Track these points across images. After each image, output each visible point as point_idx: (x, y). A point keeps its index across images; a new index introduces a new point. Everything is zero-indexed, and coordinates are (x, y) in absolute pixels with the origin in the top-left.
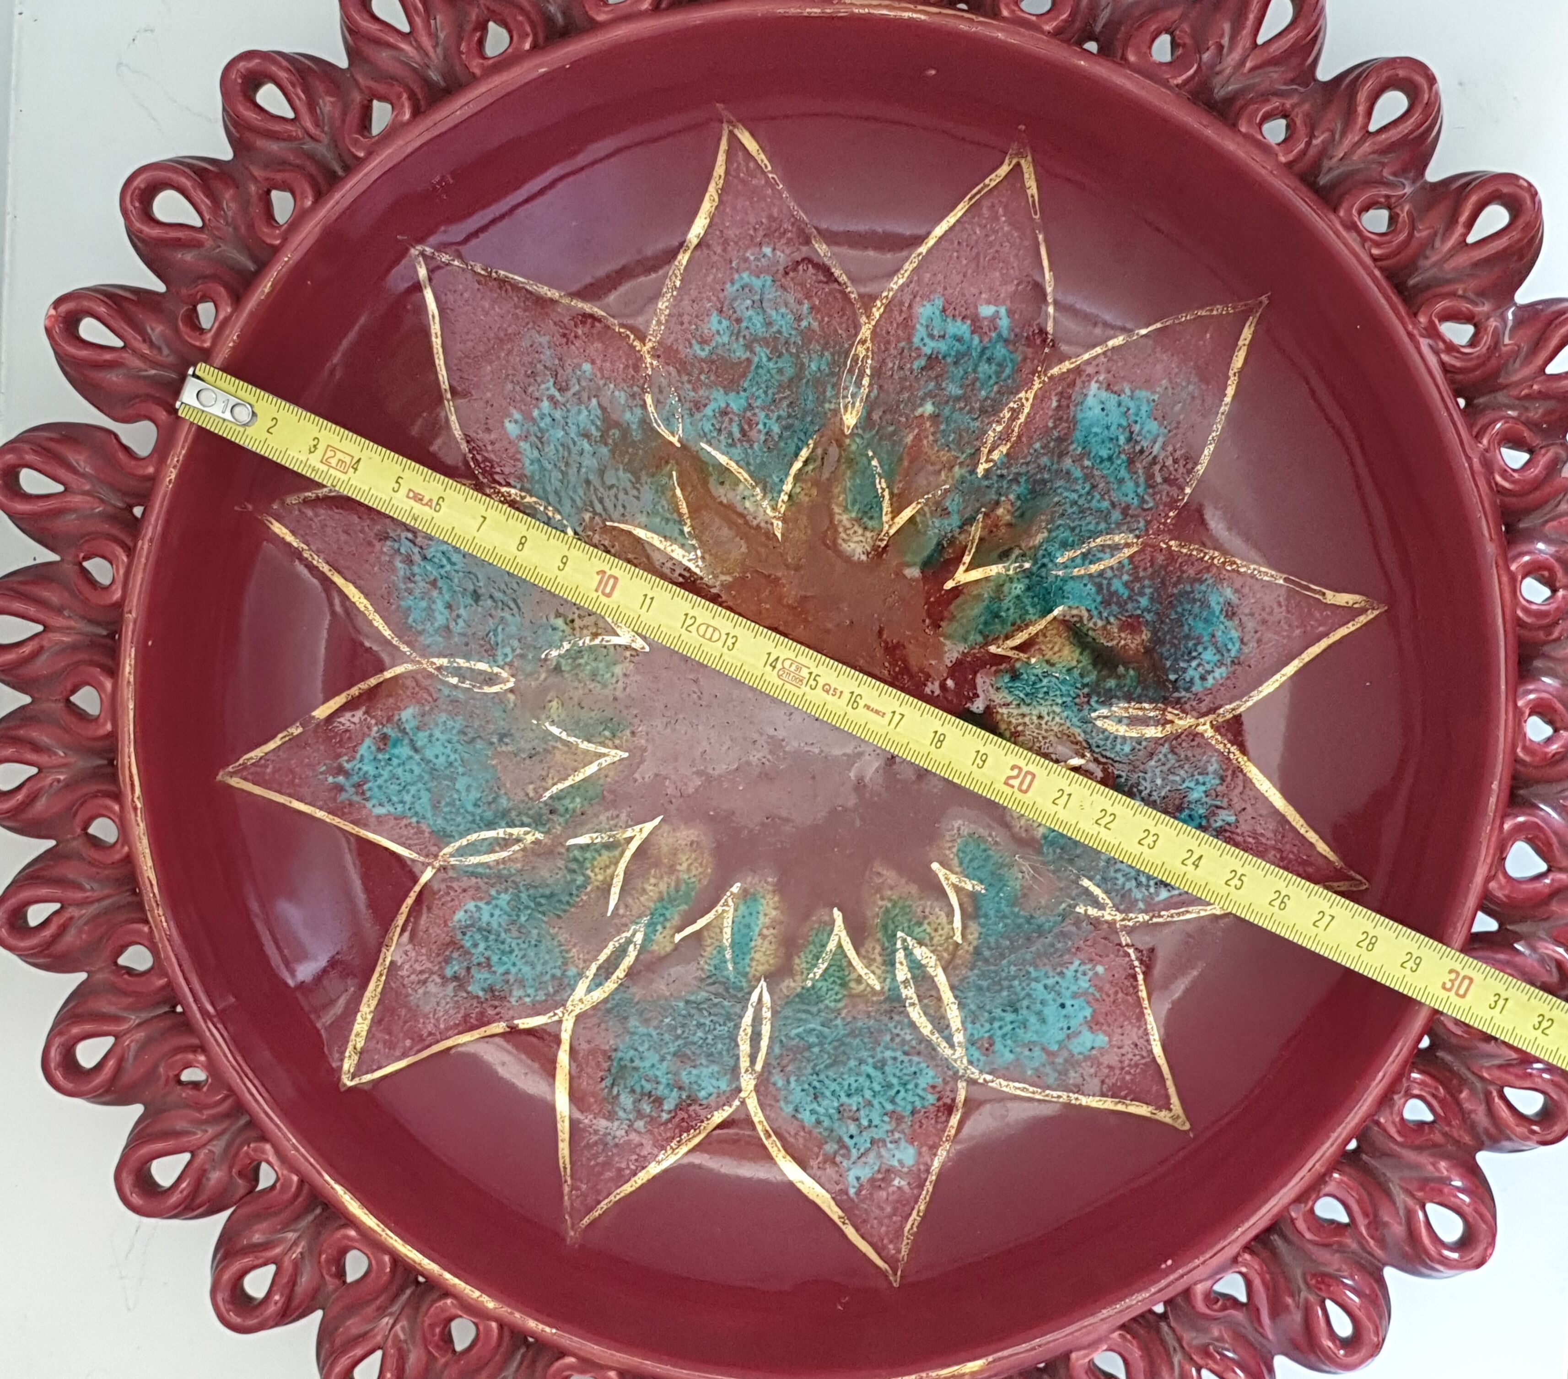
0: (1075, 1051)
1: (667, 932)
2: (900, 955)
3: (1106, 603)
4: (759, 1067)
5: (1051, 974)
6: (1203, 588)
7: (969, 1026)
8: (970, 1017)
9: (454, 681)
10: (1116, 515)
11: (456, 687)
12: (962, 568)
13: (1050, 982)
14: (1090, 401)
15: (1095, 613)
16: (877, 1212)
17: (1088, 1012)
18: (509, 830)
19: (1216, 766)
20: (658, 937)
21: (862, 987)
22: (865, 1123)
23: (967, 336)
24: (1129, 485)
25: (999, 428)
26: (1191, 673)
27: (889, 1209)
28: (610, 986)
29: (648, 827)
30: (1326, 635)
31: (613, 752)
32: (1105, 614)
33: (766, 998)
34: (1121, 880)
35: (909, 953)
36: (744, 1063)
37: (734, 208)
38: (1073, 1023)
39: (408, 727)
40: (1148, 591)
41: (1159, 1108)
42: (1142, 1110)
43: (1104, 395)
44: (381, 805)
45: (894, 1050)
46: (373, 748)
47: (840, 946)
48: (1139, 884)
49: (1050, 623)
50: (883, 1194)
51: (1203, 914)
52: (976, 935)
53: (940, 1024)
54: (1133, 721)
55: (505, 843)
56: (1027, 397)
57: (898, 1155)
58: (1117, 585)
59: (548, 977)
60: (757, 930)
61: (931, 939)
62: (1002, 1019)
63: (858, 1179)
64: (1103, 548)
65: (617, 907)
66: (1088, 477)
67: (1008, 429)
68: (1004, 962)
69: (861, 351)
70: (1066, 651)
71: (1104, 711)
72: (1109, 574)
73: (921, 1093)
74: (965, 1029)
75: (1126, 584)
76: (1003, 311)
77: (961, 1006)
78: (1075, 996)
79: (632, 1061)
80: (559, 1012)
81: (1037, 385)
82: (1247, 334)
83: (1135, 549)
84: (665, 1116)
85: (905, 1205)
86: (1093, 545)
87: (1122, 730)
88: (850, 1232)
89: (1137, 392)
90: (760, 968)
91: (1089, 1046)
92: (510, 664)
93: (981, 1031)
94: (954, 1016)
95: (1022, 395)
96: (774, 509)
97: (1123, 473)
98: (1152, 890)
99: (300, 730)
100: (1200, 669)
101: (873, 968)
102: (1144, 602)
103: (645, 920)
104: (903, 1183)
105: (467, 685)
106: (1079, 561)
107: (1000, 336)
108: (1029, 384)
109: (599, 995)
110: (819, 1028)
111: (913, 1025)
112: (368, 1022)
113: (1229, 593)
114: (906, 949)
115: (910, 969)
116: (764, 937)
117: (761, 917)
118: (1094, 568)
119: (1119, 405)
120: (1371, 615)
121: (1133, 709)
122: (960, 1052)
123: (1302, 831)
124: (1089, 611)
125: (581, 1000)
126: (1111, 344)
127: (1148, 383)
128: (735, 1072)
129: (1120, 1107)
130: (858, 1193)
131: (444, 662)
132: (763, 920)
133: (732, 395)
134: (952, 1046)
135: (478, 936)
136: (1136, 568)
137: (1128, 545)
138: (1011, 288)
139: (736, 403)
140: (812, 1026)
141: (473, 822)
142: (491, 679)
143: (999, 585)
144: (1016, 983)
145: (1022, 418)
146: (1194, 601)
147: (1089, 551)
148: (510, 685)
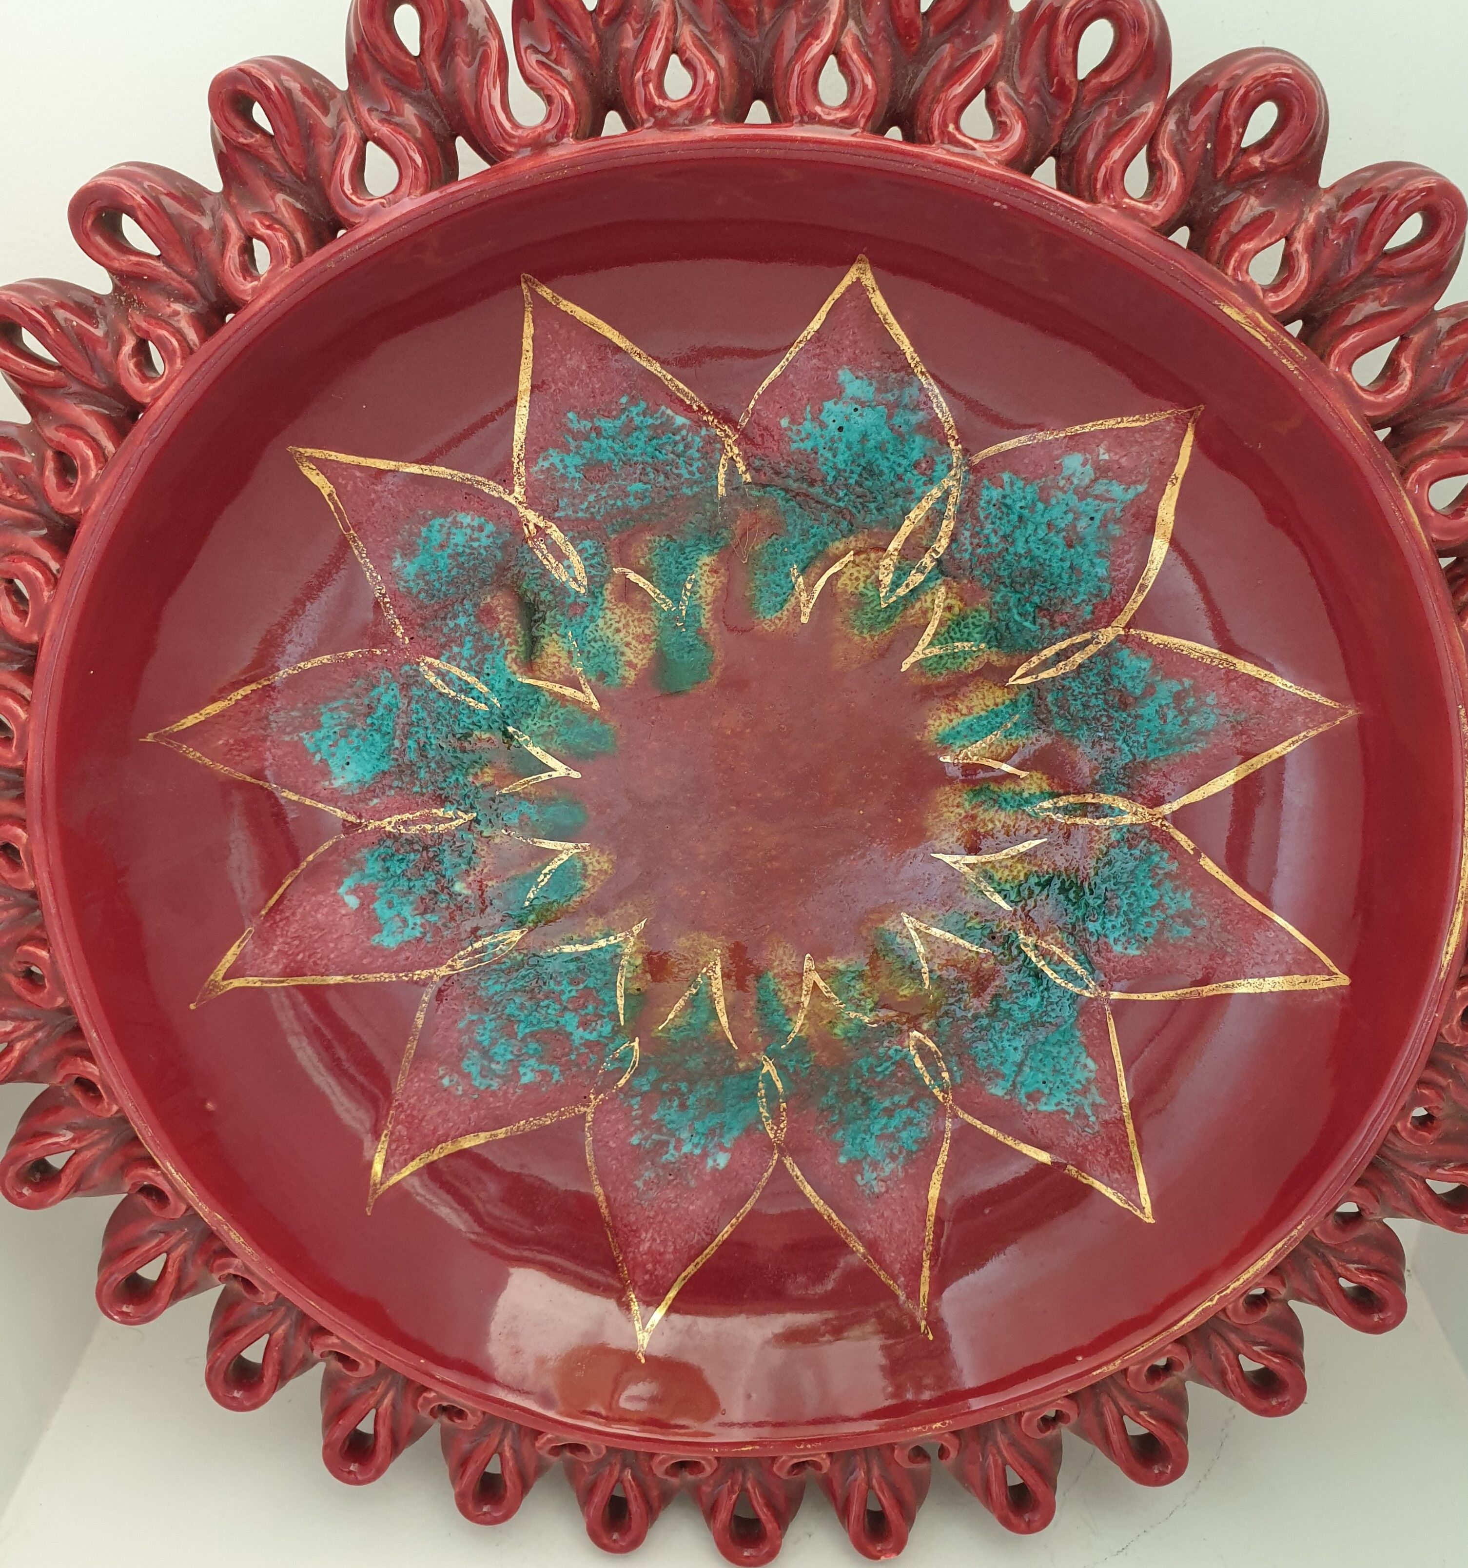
0: (872, 389)
1: (1024, 785)
2: (902, 591)
3: (488, 648)
4: (1088, 636)
5: (821, 460)
6: (411, 584)
7: (918, 492)
8: (909, 496)
9: (945, 1075)
10: (415, 691)
11: (950, 1071)
12: (555, 775)
13: (829, 455)
14: (350, 777)
15: (502, 652)
16: (1145, 457)
17: (829, 405)
18: (1034, 959)
19: (540, 462)
20: (1034, 789)
21: (952, 602)
22: (1071, 516)
23: (383, 900)
24: (385, 700)
25: (429, 827)
26: (485, 542)
27: (1135, 449)
28: (1105, 799)
29: (948, 859)
30: (359, 467)
31: (909, 925)
32: (498, 643)
33: (1020, 672)
34: (697, 464)
35: (895, 585)
36: (1092, 649)
37: (435, 1131)
38: (850, 409)
39: (1008, 1085)
40: (451, 624)
41: (864, 289)
42: (878, 301)
43: (336, 771)
44: (1085, 1066)
45: (987, 537)
46: (1044, 1100)
47: (931, 644)
48: (687, 447)
49: (539, 679)
50: (1123, 461)
51: (669, 377)
52: (837, 543)
53: (935, 518)
54: (561, 557)
55: (1044, 954)
56: (388, 824)
57: (1080, 469)
58: (466, 652)
59: (1137, 852)
60: (967, 719)
61: (867, 577)
62: (892, 469)
63: (1126, 490)
64: (449, 683)
65: (1036, 837)
66: (407, 736)
67: (426, 819)
68: (841, 504)
69: (459, 964)
70: (550, 650)
71: (574, 585)
72: (464, 664)
73: (1008, 490)
74: (924, 492)
75: (461, 645)
76: (342, 890)
77: (906, 512)
78: (823, 426)
79: (1156, 741)
80: (1158, 824)
81: (373, 824)
82: (190, 721)
83: (429, 660)
84: (1187, 682)
85: (1119, 438)
86: (453, 694)
87: (575, 559)
88: (1181, 468)
89: (312, 750)
90: (998, 693)
91: (858, 382)
92: (901, 1043)
93: (914, 479)
94: (917, 514)
95: (389, 828)
96: (626, 939)
97: (380, 711)
98: (684, 432)
99: (1070, 1167)
100: (476, 535)
101: (929, 604)
102: (462, 621)
103: (1028, 809)
104: (1102, 451)
105: (942, 1064)
106: (475, 693)
107: (362, 878)
108: (378, 830)
109: (1121, 803)
110: (1015, 611)
111: (954, 538)
112: (1276, 979)
113: (397, 563)
114: (892, 591)
115: (907, 573)
116: (970, 709)
117: (954, 723)
118: (471, 679)
119: (333, 755)
120: (309, 451)
121: (550, 563)
122: (947, 483)
123: (531, 354)
124: (506, 658)
125: (1135, 814)
126: (295, 798)
127: (298, 748)
128: (1106, 653)
129: (891, 319)
130: (1140, 482)
131: (936, 1091)
132: (957, 719)
133: (569, 1029)
134: (947, 493)
135: (1140, 928)
136: (443, 646)
137: (430, 666)
138: (321, 898)
139: (571, 1021)
140: (1017, 618)
141: (1047, 989)
142: (921, 1047)
143: (544, 739)
144: (852, 481)
145: (406, 816)
146: (427, 583)
147: (461, 691)
148: (916, 1033)
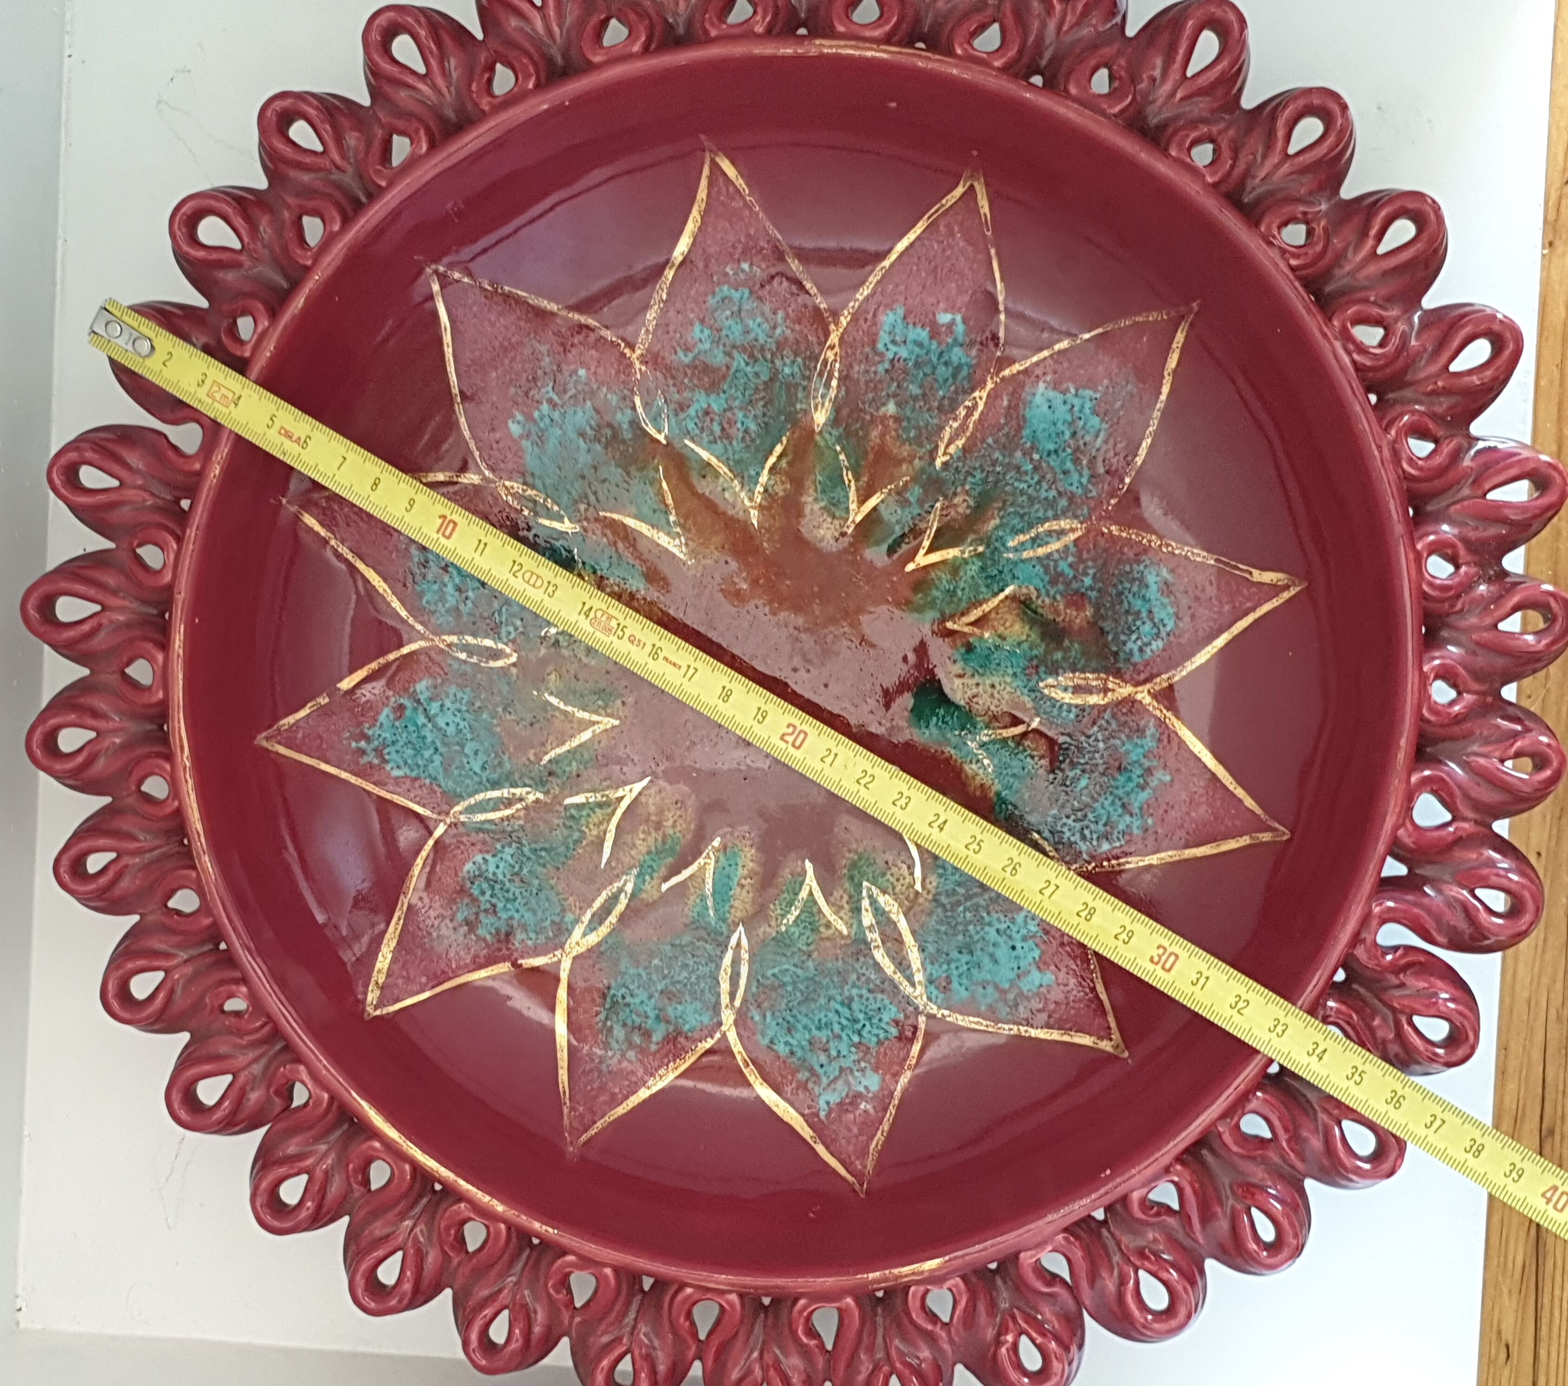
0: (1025, 990)
1: (655, 882)
2: (865, 903)
3: (1053, 582)
4: (737, 1003)
5: (1002, 918)
6: (1142, 567)
7: (929, 967)
8: (929, 959)
9: (463, 656)
10: (1063, 502)
11: (465, 662)
12: (922, 552)
13: (1003, 926)
14: (1038, 400)
15: (1043, 591)
16: (845, 1132)
17: (1037, 953)
18: (512, 790)
19: (1153, 730)
20: (647, 886)
21: (830, 932)
22: (834, 1053)
23: (926, 341)
24: (1075, 477)
25: (955, 425)
26: (1130, 645)
27: (855, 1130)
28: (604, 930)
29: (638, 787)
30: (1253, 609)
31: (606, 720)
32: (1052, 593)
33: (744, 942)
34: (1068, 834)
35: (873, 902)
36: (725, 999)
37: (715, 229)
38: (1022, 964)
39: (422, 698)
40: (1091, 572)
41: (1101, 1038)
42: (1086, 1040)
43: (1051, 394)
44: (398, 767)
45: (859, 988)
46: (392, 716)
47: (811, 894)
48: (1084, 838)
49: (1002, 601)
50: (851, 1116)
51: (1141, 864)
52: (935, 884)
53: (902, 964)
54: (1077, 690)
55: (509, 803)
56: (980, 395)
57: (865, 1082)
58: (1063, 566)
59: (548, 923)
60: (736, 880)
61: (894, 888)
62: (958, 960)
63: (828, 1103)
64: (1050, 533)
65: (609, 862)
66: (1036, 469)
67: (963, 427)
68: (961, 908)
69: (830, 355)
70: (1017, 627)
71: (1051, 681)
72: (1056, 556)
73: (883, 1025)
74: (925, 970)
75: (1071, 566)
76: (959, 318)
77: (922, 950)
78: (1025, 939)
79: (623, 997)
80: (558, 953)
81: (990, 385)
82: (1180, 337)
83: (1079, 533)
84: (653, 1047)
85: (869, 1126)
86: (1041, 530)
87: (1067, 698)
88: (821, 1149)
89: (1081, 391)
90: (739, 914)
91: (1037, 983)
92: (513, 641)
93: (938, 971)
94: (914, 957)
95: (976, 394)
96: (751, 499)
97: (1069, 465)
98: (1095, 843)
99: (327, 700)
100: (1139, 643)
101: (842, 914)
102: (1088, 581)
103: (635, 871)
104: (869, 1107)
105: (474, 660)
106: (1029, 545)
107: (955, 340)
108: (982, 384)
109: (593, 939)
110: (793, 969)
111: (877, 967)
112: (388, 960)
113: (1165, 572)
114: (870, 897)
115: (875, 916)
116: (742, 886)
117: (740, 868)
118: (1041, 551)
119: (1065, 402)
120: (1293, 592)
121: (1078, 679)
122: (920, 989)
123: (1231, 788)
124: (1037, 590)
125: (578, 944)
126: (1057, 347)
127: (1092, 384)
128: (716, 1008)
129: (1066, 1038)
130: (828, 1116)
131: (454, 639)
132: (741, 872)
133: (713, 397)
134: (913, 985)
135: (485, 886)
136: (1080, 552)
137: (1073, 530)
138: (966, 298)
139: (717, 404)
140: (786, 966)
141: (480, 783)
142: (496, 655)
143: (954, 568)
144: (971, 927)
145: (976, 415)
146: (1134, 580)
147: (1038, 535)
148: (514, 659)
